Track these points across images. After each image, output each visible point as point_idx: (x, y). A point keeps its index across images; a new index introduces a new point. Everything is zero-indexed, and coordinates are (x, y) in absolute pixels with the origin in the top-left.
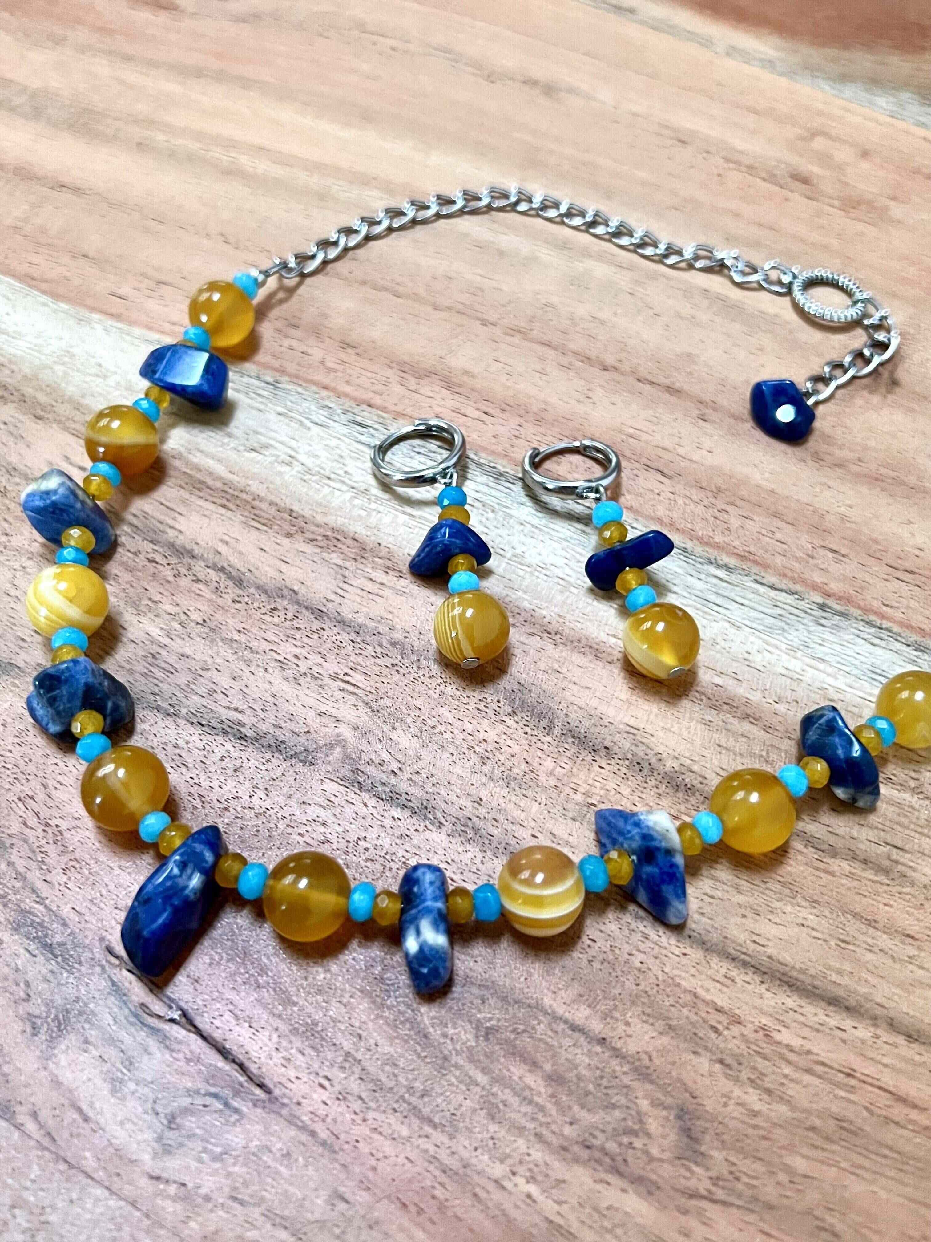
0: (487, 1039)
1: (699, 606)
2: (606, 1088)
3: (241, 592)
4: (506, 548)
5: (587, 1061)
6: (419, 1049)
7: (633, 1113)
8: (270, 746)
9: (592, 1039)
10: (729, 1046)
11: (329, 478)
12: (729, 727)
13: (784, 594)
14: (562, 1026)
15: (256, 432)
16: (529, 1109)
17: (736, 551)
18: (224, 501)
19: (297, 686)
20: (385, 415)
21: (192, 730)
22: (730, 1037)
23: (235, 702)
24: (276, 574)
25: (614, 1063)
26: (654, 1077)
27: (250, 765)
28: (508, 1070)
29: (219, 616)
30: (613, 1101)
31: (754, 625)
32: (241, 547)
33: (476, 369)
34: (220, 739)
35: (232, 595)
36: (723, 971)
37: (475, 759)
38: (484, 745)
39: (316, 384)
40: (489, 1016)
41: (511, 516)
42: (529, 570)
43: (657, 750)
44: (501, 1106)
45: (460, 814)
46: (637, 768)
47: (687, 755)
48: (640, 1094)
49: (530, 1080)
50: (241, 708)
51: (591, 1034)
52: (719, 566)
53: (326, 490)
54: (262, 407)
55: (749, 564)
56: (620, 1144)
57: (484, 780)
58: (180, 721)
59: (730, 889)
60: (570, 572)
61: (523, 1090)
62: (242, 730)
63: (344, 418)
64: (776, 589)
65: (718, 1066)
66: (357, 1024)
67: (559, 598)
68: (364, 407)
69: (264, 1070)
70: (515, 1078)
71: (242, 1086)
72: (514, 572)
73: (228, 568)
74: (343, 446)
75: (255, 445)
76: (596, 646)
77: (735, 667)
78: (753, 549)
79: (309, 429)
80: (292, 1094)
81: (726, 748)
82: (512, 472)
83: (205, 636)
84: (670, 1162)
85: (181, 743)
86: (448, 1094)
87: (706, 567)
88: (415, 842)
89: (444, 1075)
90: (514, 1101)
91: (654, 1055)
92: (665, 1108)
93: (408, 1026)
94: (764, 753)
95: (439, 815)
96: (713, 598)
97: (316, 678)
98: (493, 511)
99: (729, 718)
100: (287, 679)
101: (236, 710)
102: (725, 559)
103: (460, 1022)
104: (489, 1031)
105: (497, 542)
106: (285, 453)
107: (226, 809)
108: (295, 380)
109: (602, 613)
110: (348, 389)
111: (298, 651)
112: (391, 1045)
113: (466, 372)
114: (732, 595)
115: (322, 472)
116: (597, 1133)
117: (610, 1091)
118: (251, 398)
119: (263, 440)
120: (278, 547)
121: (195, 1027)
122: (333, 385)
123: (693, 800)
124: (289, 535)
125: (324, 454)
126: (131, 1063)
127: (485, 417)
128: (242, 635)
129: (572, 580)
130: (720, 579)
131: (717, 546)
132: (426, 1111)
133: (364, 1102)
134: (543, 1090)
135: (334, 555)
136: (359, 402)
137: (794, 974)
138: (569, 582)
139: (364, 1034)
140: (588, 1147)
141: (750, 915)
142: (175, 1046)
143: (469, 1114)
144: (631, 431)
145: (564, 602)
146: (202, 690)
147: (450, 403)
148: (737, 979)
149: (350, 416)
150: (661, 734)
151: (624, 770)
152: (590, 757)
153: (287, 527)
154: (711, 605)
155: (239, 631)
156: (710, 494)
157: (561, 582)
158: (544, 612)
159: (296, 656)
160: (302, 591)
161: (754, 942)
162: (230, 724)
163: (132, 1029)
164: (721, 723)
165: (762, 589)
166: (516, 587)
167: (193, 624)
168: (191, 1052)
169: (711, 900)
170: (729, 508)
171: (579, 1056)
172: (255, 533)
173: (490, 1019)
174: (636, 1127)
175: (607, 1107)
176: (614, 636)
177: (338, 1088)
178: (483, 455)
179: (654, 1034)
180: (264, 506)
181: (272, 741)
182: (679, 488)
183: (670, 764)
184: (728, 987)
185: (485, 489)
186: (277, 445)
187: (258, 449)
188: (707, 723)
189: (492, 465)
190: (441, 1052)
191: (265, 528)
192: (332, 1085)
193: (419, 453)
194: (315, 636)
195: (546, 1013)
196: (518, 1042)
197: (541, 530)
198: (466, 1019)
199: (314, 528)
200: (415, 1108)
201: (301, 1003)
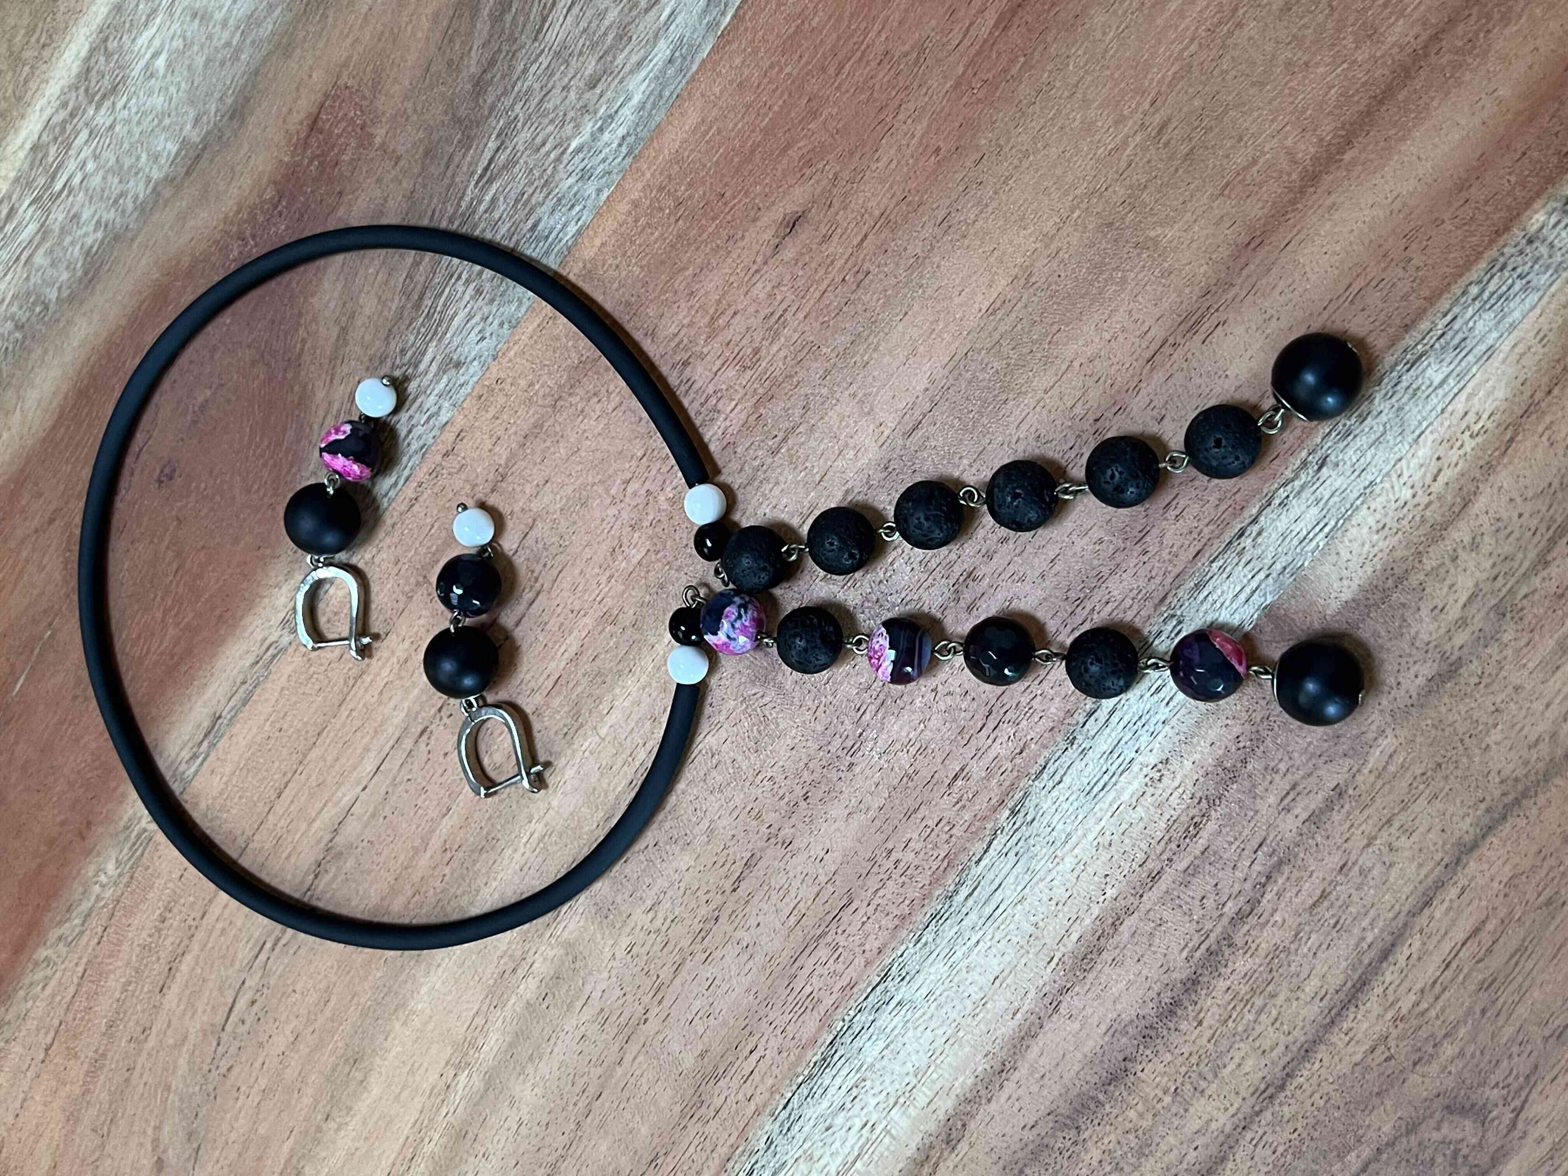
137: (1356, 977)
152: (1132, 1077)
166: (949, 1085)
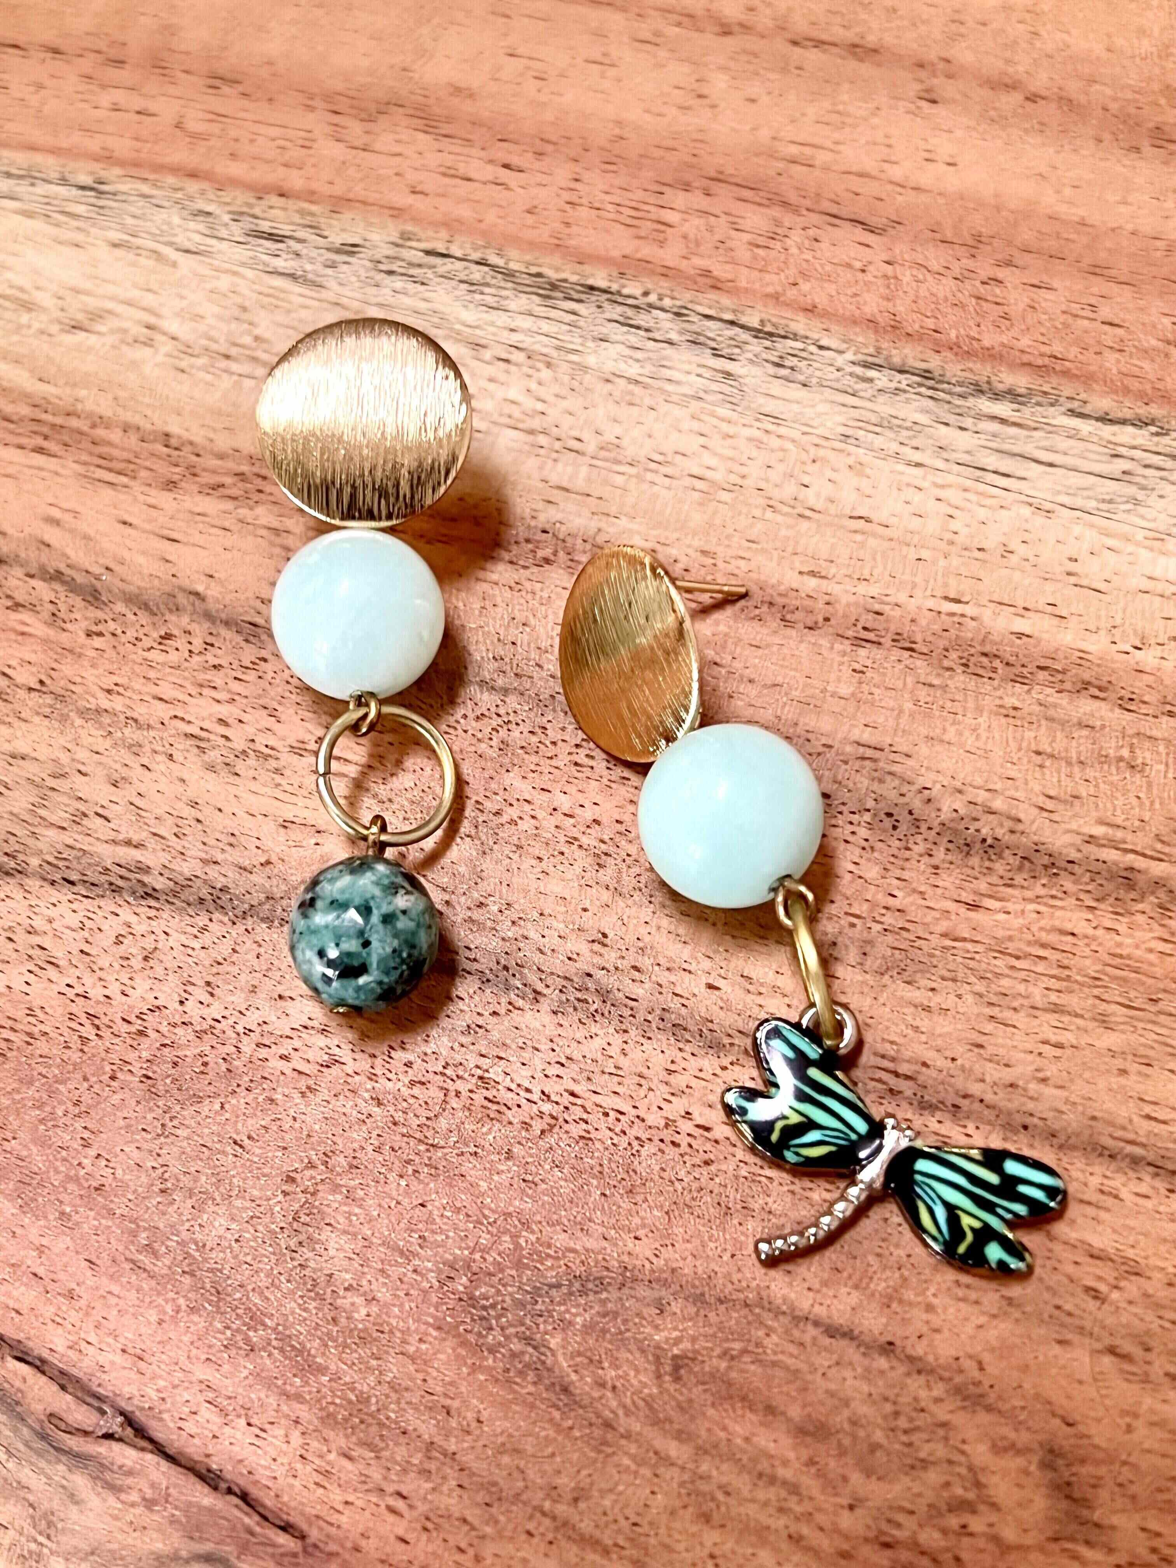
0: (677, 1379)
1: (969, 483)
2: (906, 1432)
3: (100, 614)
4: (585, 436)
5: (865, 1388)
6: (557, 1415)
7: (963, 1471)
8: (202, 901)
9: (868, 1347)
10: (1124, 1320)
11: (227, 357)
12: (1051, 712)
13: (1130, 429)
14: (812, 1331)
15: (77, 291)
16: (771, 1494)
17: (1026, 358)
18: (39, 441)
19: (232, 779)
20: (314, 208)
21: (53, 895)
22: (1123, 1305)
23: (123, 829)
24: (157, 569)
25: (916, 1385)
26: (992, 1398)
27: (171, 943)
28: (724, 1429)
29: (68, 669)
30: (922, 1455)
31: (1079, 502)
32: (83, 526)
33: (474, 80)
34: (108, 905)
35: (84, 624)
36: (1095, 1181)
37: (583, 860)
38: (595, 831)
39: (175, 170)
40: (676, 1334)
41: (585, 368)
42: (632, 471)
43: (921, 782)
44: (720, 1497)
45: (571, 969)
46: (888, 823)
47: (979, 781)
48: (971, 1433)
49: (764, 1440)
50: (136, 838)
51: (867, 1339)
52: (997, 396)
53: (226, 382)
54: (80, 237)
55: (1055, 380)
56: (945, 1532)
57: (606, 896)
58: (29, 883)
59: (1091, 1025)
60: (713, 462)
61: (754, 1460)
62: (146, 879)
63: (237, 231)
64: (1112, 422)
65: (1107, 1360)
66: (439, 1389)
67: (697, 518)
68: (275, 200)
69: (285, 1498)
70: (739, 1441)
71: (252, 1533)
72: (606, 482)
73: (67, 571)
74: (243, 287)
75: (80, 316)
76: (781, 601)
77: (1049, 592)
78: (1057, 348)
79: (174, 265)
80: (340, 1533)
81: (1052, 756)
82: (574, 278)
83: (47, 711)
84: (1042, 1550)
85: (39, 923)
86: (621, 1488)
87: (971, 402)
88: (495, 1035)
89: (608, 1456)
90: (742, 1483)
91: (987, 1358)
92: (1019, 1452)
93: (531, 1376)
94: (1125, 753)
95: (532, 978)
96: (991, 461)
97: (266, 757)
98: (549, 365)
99: (1050, 695)
100: (211, 768)
101: (128, 843)
102: (1008, 379)
103: (624, 1355)
104: (679, 1364)
105: (565, 426)
106: (139, 322)
107: (141, 1033)
108: (134, 172)
109: (783, 532)
110: (236, 169)
111: (224, 711)
112: (506, 1418)
113: (457, 90)
114: (1029, 449)
115: (214, 347)
116: (901, 1518)
117: (915, 1438)
118: (57, 225)
119: (92, 302)
120: (154, 513)
121: (151, 1440)
122: (206, 166)
123: (999, 867)
124: (171, 485)
125: (209, 309)
126: (50, 1524)
127: (505, 175)
128: (114, 697)
129: (718, 476)
130: (1003, 421)
131: (992, 355)
132: (586, 1526)
133: (473, 1528)
134: (792, 1455)
135: (260, 510)
136: (260, 191)
138: (713, 483)
139: (455, 1404)
140: (887, 1545)
141: (1134, 1068)
142: (120, 1480)
143: (664, 1518)
144: (794, 150)
145: (710, 525)
146: (58, 816)
147: (433, 159)
148: (1124, 1193)
149: (247, 223)
150: (924, 750)
151: (863, 832)
153: (165, 470)
154: (991, 478)
155: (109, 691)
156: (961, 251)
157: (699, 484)
158: (674, 552)
159: (222, 721)
160: (212, 591)
161: (1149, 1117)
162: (123, 872)
163: (42, 1464)
164: (1037, 708)
165: (1086, 427)
167: (22, 694)
168: (153, 1485)
169: (1058, 1052)
170: (1001, 273)
171: (850, 1382)
172: (107, 493)
173: (678, 1341)
174: (971, 1495)
175: (913, 1467)
176: (812, 573)
177: (422, 1508)
178: (514, 253)
179: (983, 1320)
180: (115, 436)
181: (204, 892)
182: (901, 250)
183: (949, 805)
184: (1107, 1210)
185: (526, 323)
186: (120, 309)
187: (86, 323)
188: (1011, 713)
189: (534, 270)
190: (598, 1416)
191: (124, 480)
192: (411, 1507)
193: (391, 273)
194: (251, 676)
195: (778, 1313)
196: (734, 1375)
197: (646, 387)
198: (633, 1347)
199: (215, 463)
200: (565, 1524)
201: (333, 1367)
